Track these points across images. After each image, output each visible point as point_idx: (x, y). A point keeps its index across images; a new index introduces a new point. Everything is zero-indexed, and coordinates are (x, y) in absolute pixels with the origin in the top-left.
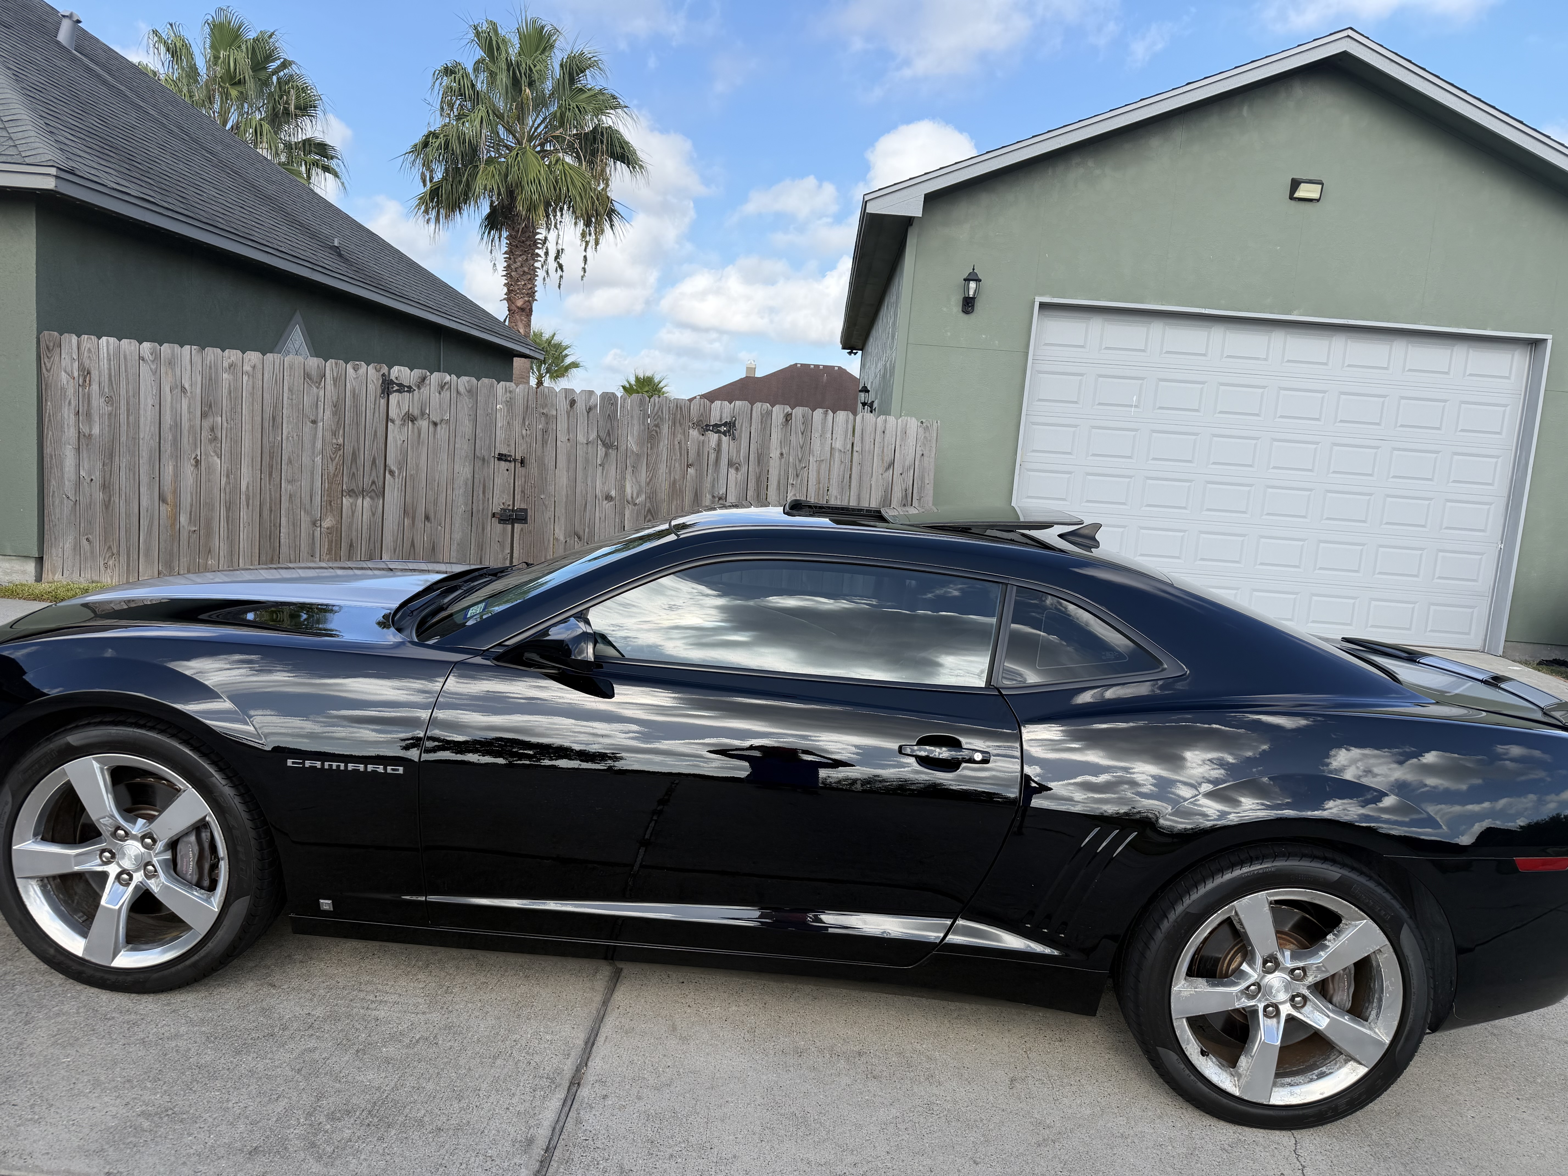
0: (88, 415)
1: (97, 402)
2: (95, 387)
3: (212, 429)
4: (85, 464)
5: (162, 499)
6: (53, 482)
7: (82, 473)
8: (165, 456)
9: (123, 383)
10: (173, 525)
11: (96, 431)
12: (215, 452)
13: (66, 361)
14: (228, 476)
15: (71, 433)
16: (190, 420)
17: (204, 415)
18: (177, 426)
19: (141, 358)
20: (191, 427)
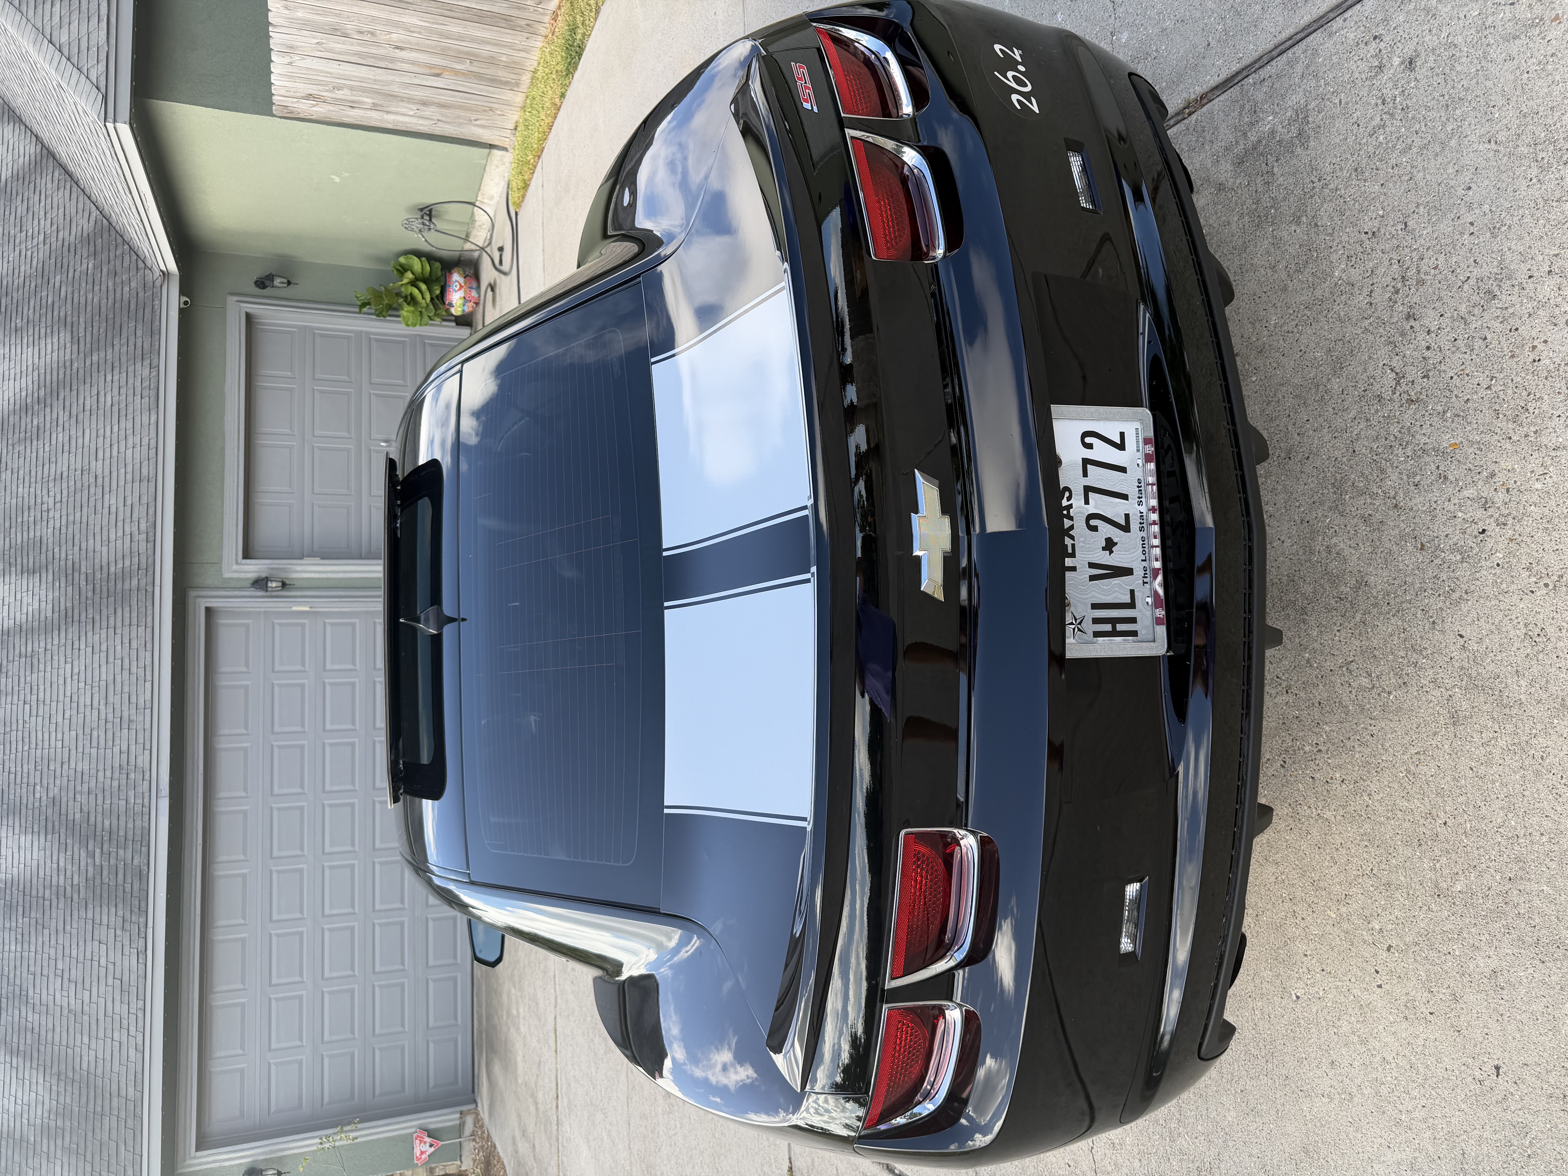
0: (353, 102)
1: (339, 94)
2: (324, 94)
3: (361, 33)
4: (404, 110)
5: (438, 75)
6: (421, 128)
7: (412, 113)
8: (391, 66)
9: (318, 78)
10: (463, 74)
11: (369, 101)
12: (386, 35)
13: (301, 106)
14: (413, 32)
15: (373, 114)
16: (352, 45)
17: (346, 36)
18: (359, 54)
19: (290, 64)
20: (359, 45)
